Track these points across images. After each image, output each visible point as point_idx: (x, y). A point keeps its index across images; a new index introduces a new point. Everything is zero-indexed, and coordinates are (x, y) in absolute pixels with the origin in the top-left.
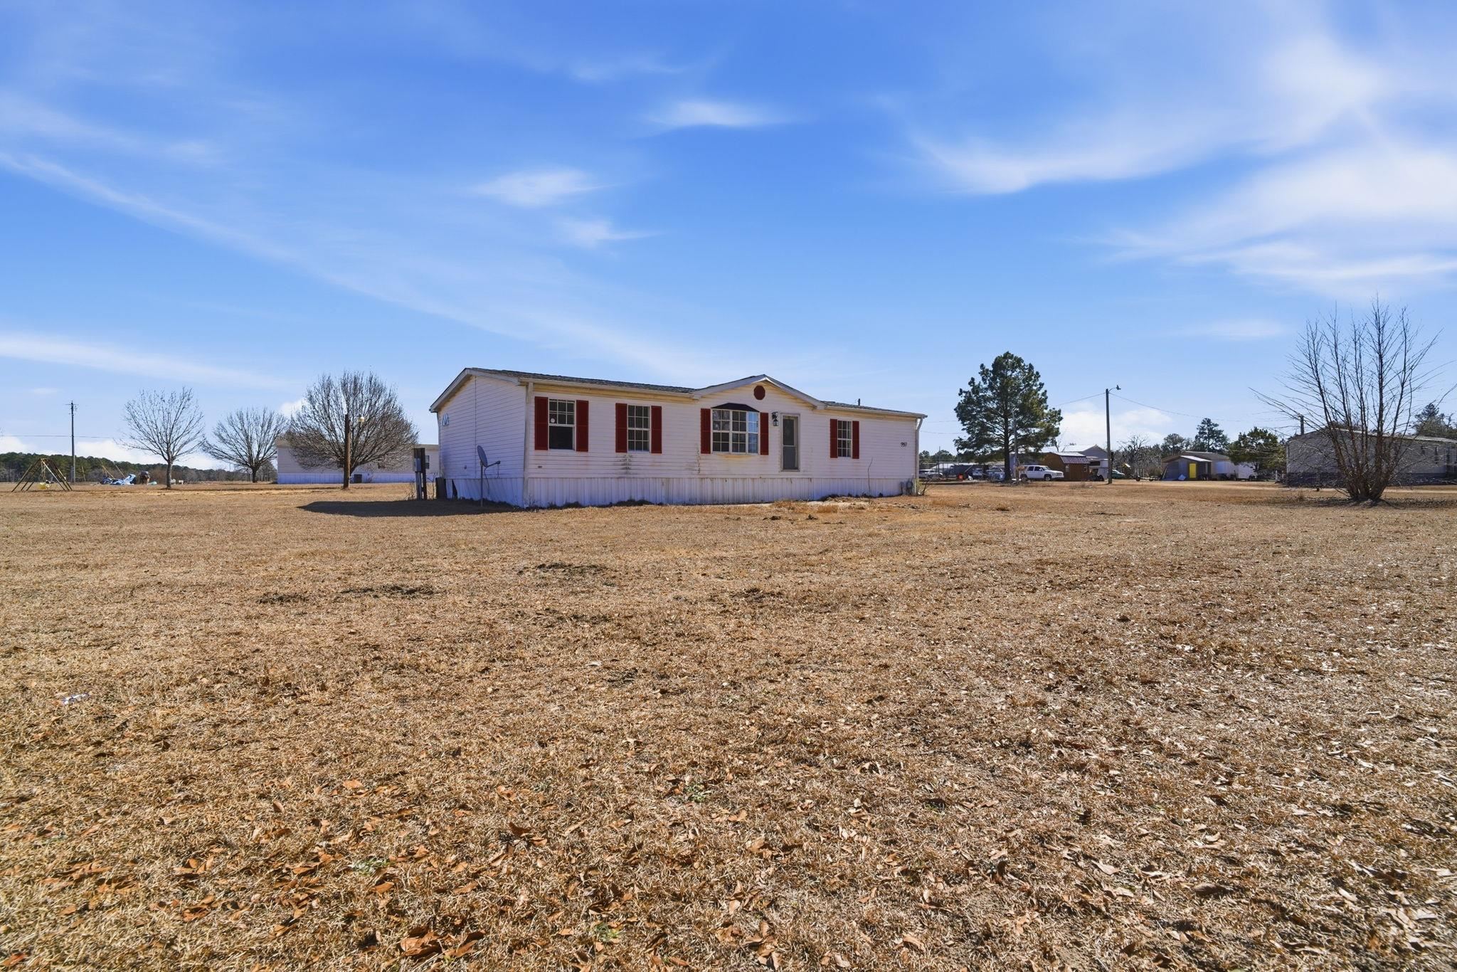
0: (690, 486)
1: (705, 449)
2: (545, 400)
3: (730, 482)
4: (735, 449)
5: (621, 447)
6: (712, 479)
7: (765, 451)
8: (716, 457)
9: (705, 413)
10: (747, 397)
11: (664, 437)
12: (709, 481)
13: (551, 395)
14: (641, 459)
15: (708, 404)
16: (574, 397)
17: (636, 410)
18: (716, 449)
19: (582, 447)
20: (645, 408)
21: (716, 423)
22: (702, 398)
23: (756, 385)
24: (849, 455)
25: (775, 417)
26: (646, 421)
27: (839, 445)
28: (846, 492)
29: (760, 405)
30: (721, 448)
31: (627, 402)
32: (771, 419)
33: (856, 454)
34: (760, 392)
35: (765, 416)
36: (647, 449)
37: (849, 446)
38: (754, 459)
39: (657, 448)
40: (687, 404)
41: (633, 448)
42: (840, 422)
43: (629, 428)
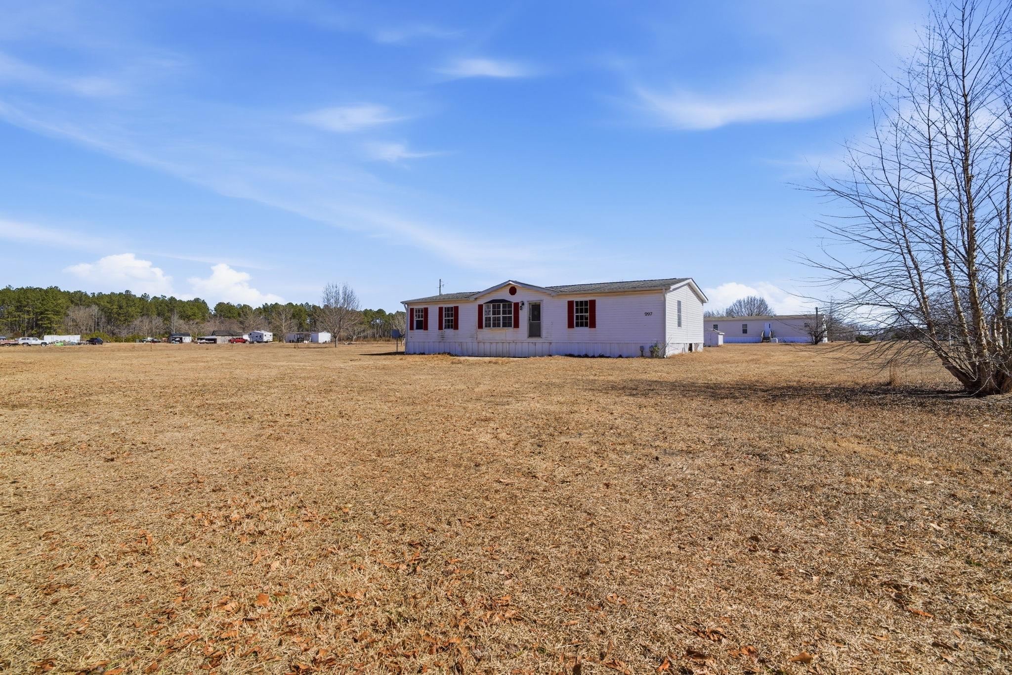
0: (472, 346)
1: (480, 326)
2: (414, 310)
3: (495, 344)
4: (494, 326)
5: (440, 328)
6: (484, 343)
7: (517, 325)
8: (485, 330)
9: (480, 307)
10: (505, 295)
11: (459, 322)
12: (482, 343)
13: (415, 307)
14: (449, 332)
15: (481, 302)
16: (422, 307)
17: (448, 309)
18: (486, 326)
19: (426, 328)
20: (452, 308)
21: (486, 311)
22: (476, 299)
23: (509, 287)
24: (586, 326)
25: (523, 304)
26: (452, 314)
27: (577, 319)
28: (583, 354)
29: (514, 299)
30: (488, 325)
31: (444, 306)
32: (520, 305)
33: (593, 325)
34: (513, 291)
35: (516, 304)
36: (452, 328)
37: (586, 319)
38: (510, 331)
39: (456, 327)
40: (472, 302)
41: (445, 328)
42: (577, 302)
43: (444, 318)
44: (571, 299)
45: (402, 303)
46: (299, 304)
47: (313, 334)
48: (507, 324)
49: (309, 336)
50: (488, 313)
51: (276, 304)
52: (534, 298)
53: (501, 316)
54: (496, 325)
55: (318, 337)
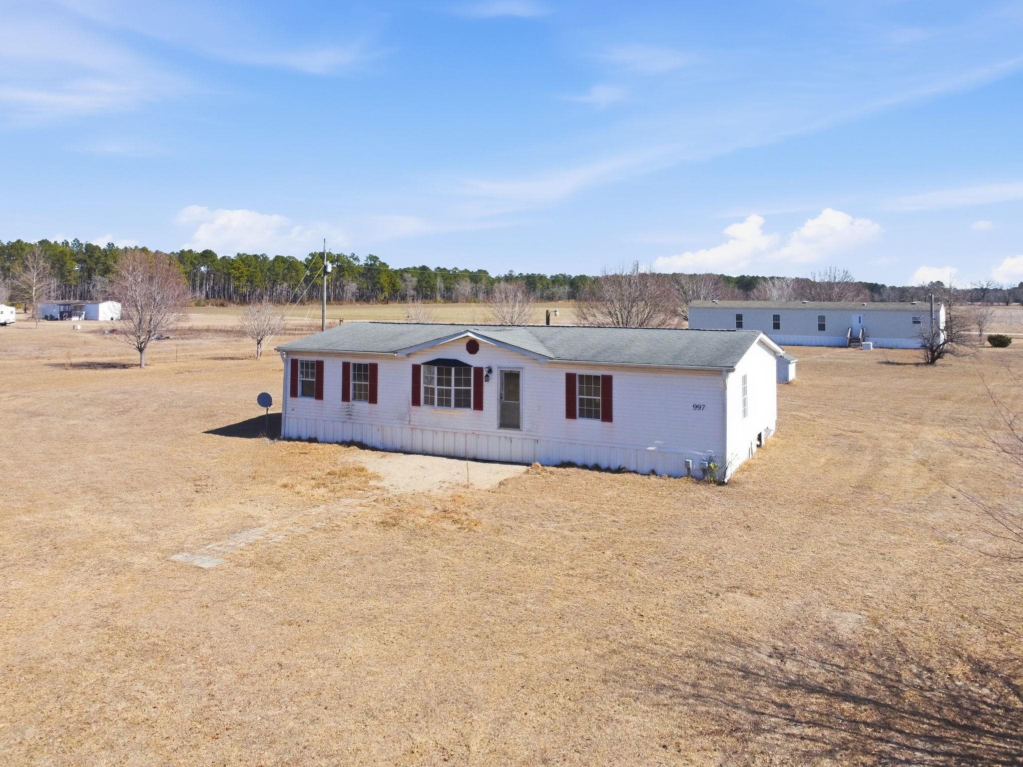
0: (401, 433)
1: (416, 401)
2: (297, 361)
3: (440, 435)
4: (441, 403)
5: (345, 397)
6: (422, 430)
7: (479, 406)
8: (425, 410)
9: (416, 369)
10: (460, 353)
11: (379, 390)
12: (419, 432)
13: (300, 358)
14: (362, 406)
15: (419, 360)
16: (314, 358)
17: (358, 367)
18: (426, 402)
19: (319, 396)
20: (366, 365)
21: (425, 377)
22: (408, 355)
23: (467, 341)
24: (597, 417)
25: (490, 371)
26: (366, 376)
27: (581, 404)
28: (591, 462)
29: (473, 361)
30: (429, 402)
31: (353, 361)
32: (485, 373)
33: (607, 416)
34: (473, 347)
35: (479, 371)
36: (365, 399)
37: (597, 405)
38: (467, 414)
39: (373, 399)
40: (402, 359)
41: (354, 398)
42: (581, 377)
43: (352, 383)
44: (572, 370)
45: (278, 350)
46: (60, 242)
47: (88, 304)
48: (462, 402)
49: (81, 308)
50: (430, 380)
51: (19, 241)
52: (509, 362)
53: (453, 388)
54: (444, 402)
55: (97, 311)
